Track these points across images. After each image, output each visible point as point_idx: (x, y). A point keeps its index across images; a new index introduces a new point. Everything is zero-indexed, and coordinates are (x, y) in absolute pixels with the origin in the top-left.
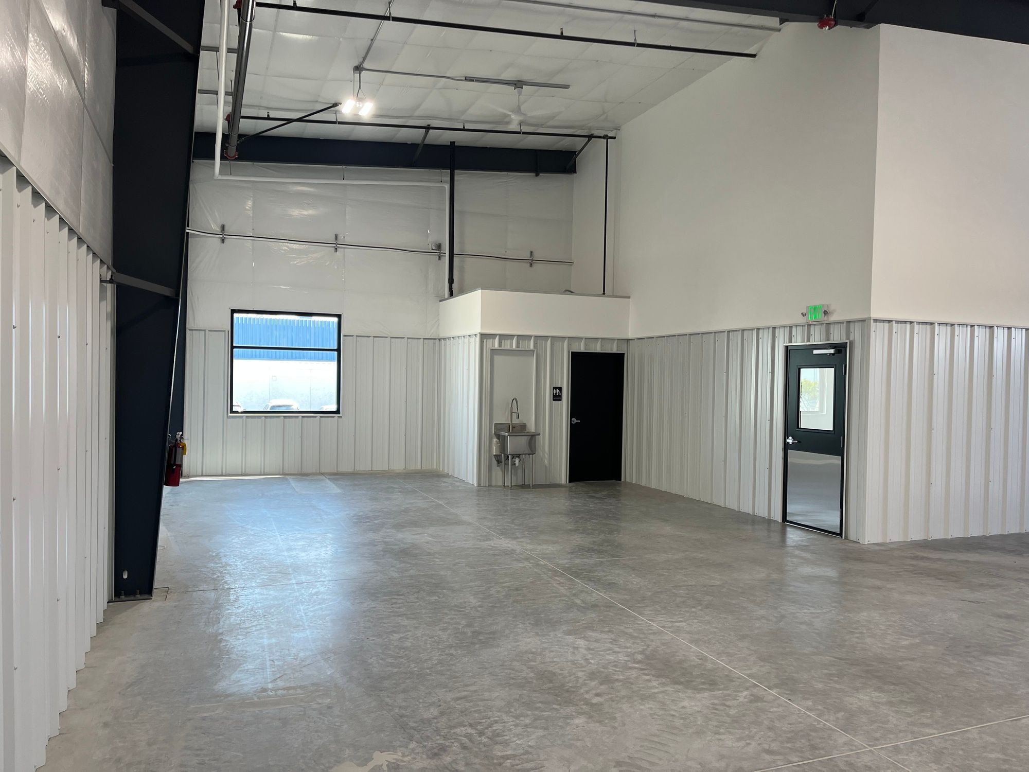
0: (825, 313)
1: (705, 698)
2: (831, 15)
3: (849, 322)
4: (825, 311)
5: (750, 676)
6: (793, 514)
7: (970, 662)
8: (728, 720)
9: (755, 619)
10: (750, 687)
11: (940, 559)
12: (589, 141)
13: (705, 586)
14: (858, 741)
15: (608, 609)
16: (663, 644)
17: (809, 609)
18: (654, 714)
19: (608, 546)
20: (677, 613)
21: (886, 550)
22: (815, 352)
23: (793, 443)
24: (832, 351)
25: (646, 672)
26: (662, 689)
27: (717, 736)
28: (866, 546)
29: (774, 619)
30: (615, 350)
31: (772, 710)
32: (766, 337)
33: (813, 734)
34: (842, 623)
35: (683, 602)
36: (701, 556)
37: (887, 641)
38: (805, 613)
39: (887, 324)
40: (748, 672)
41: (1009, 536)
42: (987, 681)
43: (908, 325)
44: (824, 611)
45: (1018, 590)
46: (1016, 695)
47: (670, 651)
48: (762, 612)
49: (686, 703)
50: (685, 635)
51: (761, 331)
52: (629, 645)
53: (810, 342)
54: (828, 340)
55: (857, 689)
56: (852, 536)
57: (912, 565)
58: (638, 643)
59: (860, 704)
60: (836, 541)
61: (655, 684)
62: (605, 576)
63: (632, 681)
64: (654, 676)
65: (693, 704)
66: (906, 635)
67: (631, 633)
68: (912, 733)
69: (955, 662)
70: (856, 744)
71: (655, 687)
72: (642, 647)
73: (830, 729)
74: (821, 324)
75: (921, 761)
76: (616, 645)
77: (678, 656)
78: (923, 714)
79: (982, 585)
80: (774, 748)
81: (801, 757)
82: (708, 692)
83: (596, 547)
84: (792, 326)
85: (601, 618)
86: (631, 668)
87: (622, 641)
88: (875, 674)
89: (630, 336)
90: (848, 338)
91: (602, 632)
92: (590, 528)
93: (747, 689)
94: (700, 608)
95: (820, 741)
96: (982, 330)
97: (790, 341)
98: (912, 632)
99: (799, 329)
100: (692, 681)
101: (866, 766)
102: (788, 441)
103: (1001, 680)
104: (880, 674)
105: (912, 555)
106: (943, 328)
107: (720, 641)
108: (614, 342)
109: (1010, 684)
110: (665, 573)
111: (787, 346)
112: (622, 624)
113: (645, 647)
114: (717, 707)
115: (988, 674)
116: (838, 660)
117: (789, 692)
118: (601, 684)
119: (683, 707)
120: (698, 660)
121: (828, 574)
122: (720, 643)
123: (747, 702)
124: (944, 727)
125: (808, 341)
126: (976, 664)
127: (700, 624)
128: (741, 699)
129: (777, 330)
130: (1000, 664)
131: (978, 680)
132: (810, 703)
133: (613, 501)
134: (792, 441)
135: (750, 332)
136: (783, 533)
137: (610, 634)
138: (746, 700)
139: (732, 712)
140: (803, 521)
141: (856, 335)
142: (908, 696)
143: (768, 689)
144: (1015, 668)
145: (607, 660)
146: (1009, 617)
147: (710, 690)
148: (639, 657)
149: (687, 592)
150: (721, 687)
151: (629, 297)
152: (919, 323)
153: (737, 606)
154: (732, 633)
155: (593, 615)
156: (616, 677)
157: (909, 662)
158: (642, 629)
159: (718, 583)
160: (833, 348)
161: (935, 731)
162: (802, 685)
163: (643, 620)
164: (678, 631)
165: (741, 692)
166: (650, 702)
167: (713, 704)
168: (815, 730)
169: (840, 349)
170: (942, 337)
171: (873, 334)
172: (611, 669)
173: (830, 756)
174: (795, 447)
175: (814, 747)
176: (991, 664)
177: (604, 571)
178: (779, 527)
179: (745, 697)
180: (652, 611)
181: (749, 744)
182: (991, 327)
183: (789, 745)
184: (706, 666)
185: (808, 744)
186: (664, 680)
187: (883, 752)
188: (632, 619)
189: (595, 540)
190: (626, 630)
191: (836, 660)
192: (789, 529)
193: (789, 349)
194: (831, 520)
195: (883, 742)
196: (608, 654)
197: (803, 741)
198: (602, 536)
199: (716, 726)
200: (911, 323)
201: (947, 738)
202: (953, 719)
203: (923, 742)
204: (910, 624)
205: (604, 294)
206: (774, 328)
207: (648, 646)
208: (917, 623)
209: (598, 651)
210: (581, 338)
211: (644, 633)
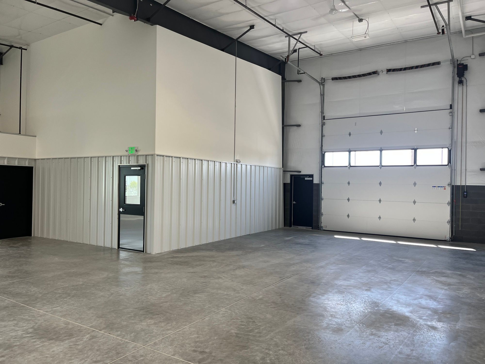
0: (136, 151)
1: (66, 344)
2: (135, 15)
3: (146, 155)
4: (136, 150)
5: (91, 327)
6: (122, 244)
7: (189, 298)
8: (77, 351)
9: (98, 298)
10: (91, 332)
11: (182, 257)
12: (10, 48)
13: (73, 286)
14: (139, 345)
15: (14, 308)
16: (45, 321)
17: (125, 288)
18: (36, 359)
19: (18, 273)
20: (55, 303)
21: (162, 256)
22: (132, 168)
23: (122, 211)
24: (139, 168)
25: (34, 337)
26: (42, 345)
27: (70, 361)
28: (153, 255)
29: (108, 296)
30: (27, 165)
31: (100, 341)
32: (110, 160)
33: (119, 347)
34: (139, 291)
35: (60, 296)
36: (73, 270)
37: (157, 296)
38: (123, 290)
39: (162, 157)
40: (91, 325)
41: (209, 243)
42: (195, 305)
43: (171, 158)
44: (132, 287)
45: (210, 265)
46: (205, 309)
47: (49, 324)
48: (102, 294)
49: (55, 349)
50: (59, 313)
51: (107, 158)
52: (24, 325)
53: (129, 164)
54: (138, 163)
55: (141, 321)
56: (148, 251)
57: (171, 261)
58: (30, 323)
59: (142, 327)
60: (141, 255)
61: (38, 343)
62: (14, 290)
63: (25, 344)
64: (38, 339)
65: (58, 348)
66: (165, 292)
67: (27, 318)
68: (163, 334)
69: (183, 299)
70: (138, 346)
71: (38, 344)
72: (33, 325)
73: (127, 342)
74: (135, 156)
75: (165, 346)
76: (17, 326)
77: (53, 325)
78: (168, 325)
79: (197, 265)
80: (99, 359)
81: (111, 360)
82: (67, 340)
83: (11, 275)
84: (121, 156)
85: (9, 313)
86: (25, 337)
87: (21, 324)
88: (150, 312)
89: (37, 157)
90: (146, 162)
91: (9, 321)
92: (8, 264)
93: (89, 333)
94: (69, 298)
95: (121, 349)
96: (199, 161)
97: (121, 163)
98: (168, 290)
99: (125, 157)
100: (60, 337)
101: (141, 355)
102: (120, 210)
103: (199, 304)
104: (152, 311)
105: (172, 256)
106: (184, 160)
107: (78, 313)
108: (27, 160)
109: (203, 305)
110: (51, 283)
111: (119, 166)
112: (22, 315)
113: (34, 325)
114: (72, 346)
115: (195, 302)
116: (135, 309)
117: (110, 330)
118: (5, 350)
119: (53, 351)
120: (64, 325)
121: (136, 270)
122: (78, 314)
123: (88, 340)
124: (176, 329)
125: (129, 163)
126: (191, 299)
127: (68, 306)
128: (85, 340)
129: (115, 158)
130: (200, 297)
131: (191, 306)
132: (119, 333)
133: (25, 248)
134: (122, 210)
135: (102, 158)
136: (118, 253)
137: (14, 321)
138: (88, 339)
139: (79, 347)
140: (128, 247)
141: (150, 162)
142: (163, 319)
143: (99, 331)
144: (205, 298)
145: (10, 336)
146: (205, 277)
147: (68, 339)
148: (31, 330)
149: (62, 291)
150: (75, 336)
151: (36, 136)
152: (175, 157)
153: (89, 293)
154: (85, 307)
155: (4, 313)
156: (15, 344)
157: (165, 304)
158: (34, 315)
159: (81, 283)
160: (140, 167)
161: (172, 331)
162: (116, 325)
163: (35, 310)
164: (54, 312)
165: (85, 336)
166: (34, 353)
167: (70, 346)
168: (120, 345)
169: (143, 167)
170: (184, 163)
171: (156, 161)
172: (12, 340)
173: (125, 355)
174: (123, 213)
175: (118, 353)
176: (197, 297)
177: (14, 287)
178: (116, 251)
179: (87, 338)
180: (41, 304)
181: (87, 360)
182: (202, 160)
183: (106, 356)
184: (68, 327)
185: (115, 352)
186: (43, 340)
187: (149, 347)
188: (29, 311)
189: (10, 270)
190: (24, 317)
191: (134, 309)
192: (121, 252)
193: (120, 167)
194: (139, 245)
195: (150, 342)
196: (12, 333)
197: (113, 352)
198: (16, 268)
199: (70, 357)
200: (172, 157)
201: (177, 333)
202: (179, 324)
203: (167, 338)
204: (168, 287)
205: (20, 133)
206: (113, 157)
207: (37, 323)
208: (170, 285)
209: (5, 332)
210: (5, 158)
211: (35, 317)
